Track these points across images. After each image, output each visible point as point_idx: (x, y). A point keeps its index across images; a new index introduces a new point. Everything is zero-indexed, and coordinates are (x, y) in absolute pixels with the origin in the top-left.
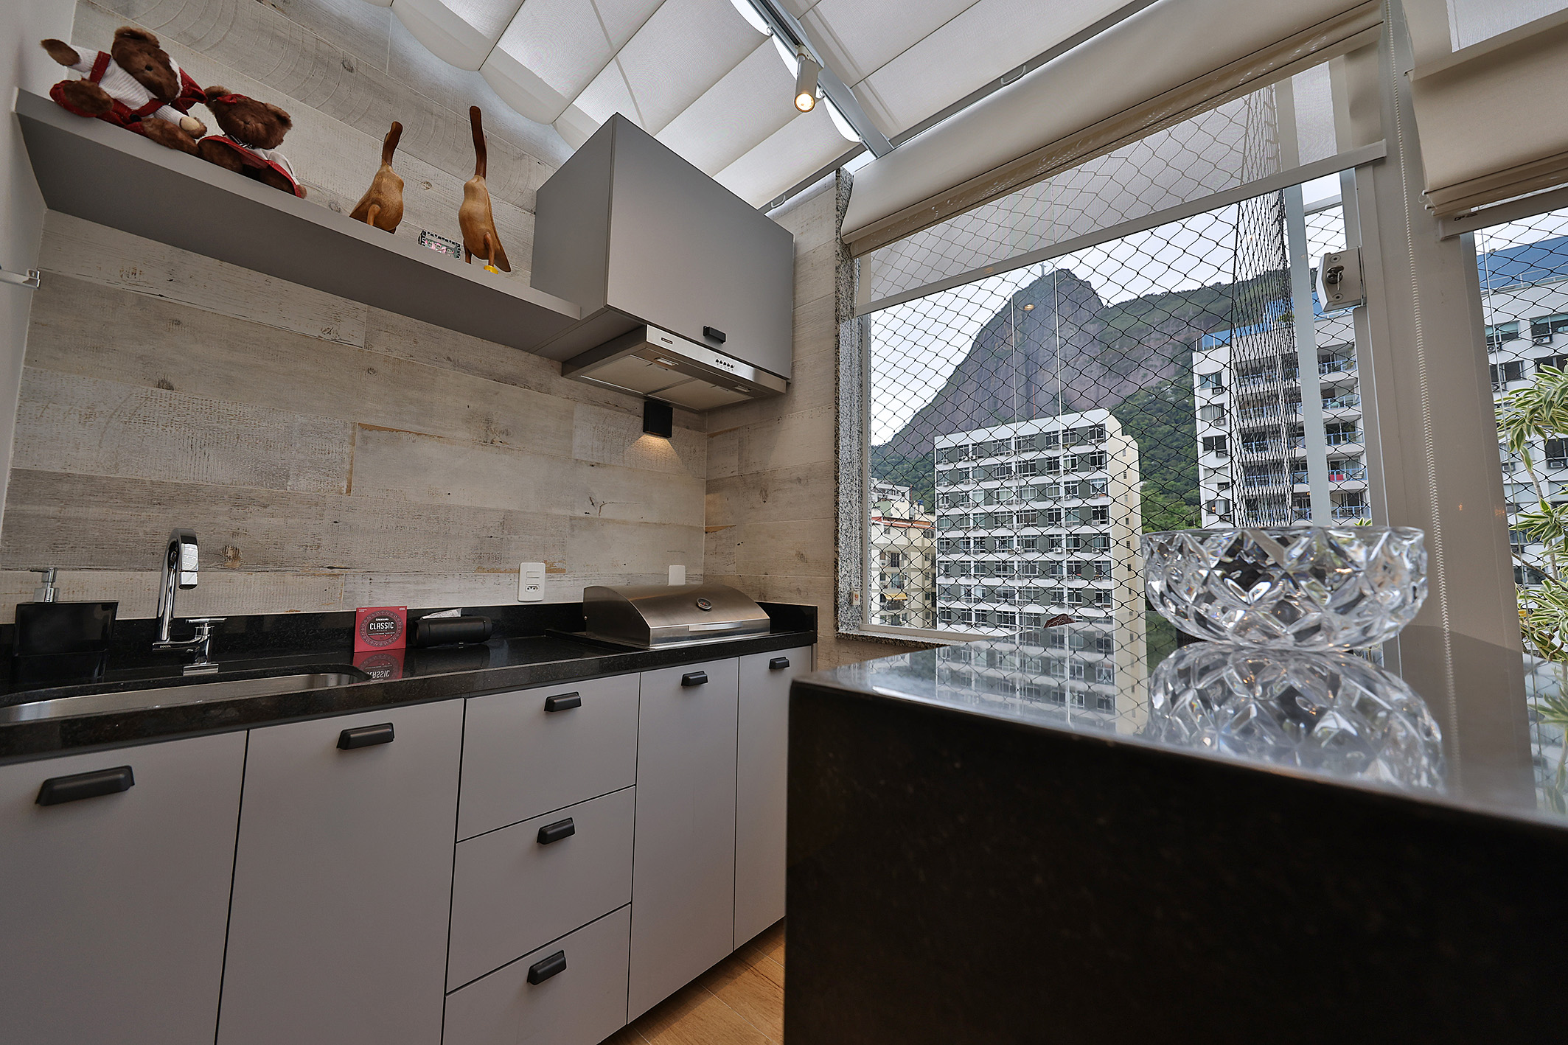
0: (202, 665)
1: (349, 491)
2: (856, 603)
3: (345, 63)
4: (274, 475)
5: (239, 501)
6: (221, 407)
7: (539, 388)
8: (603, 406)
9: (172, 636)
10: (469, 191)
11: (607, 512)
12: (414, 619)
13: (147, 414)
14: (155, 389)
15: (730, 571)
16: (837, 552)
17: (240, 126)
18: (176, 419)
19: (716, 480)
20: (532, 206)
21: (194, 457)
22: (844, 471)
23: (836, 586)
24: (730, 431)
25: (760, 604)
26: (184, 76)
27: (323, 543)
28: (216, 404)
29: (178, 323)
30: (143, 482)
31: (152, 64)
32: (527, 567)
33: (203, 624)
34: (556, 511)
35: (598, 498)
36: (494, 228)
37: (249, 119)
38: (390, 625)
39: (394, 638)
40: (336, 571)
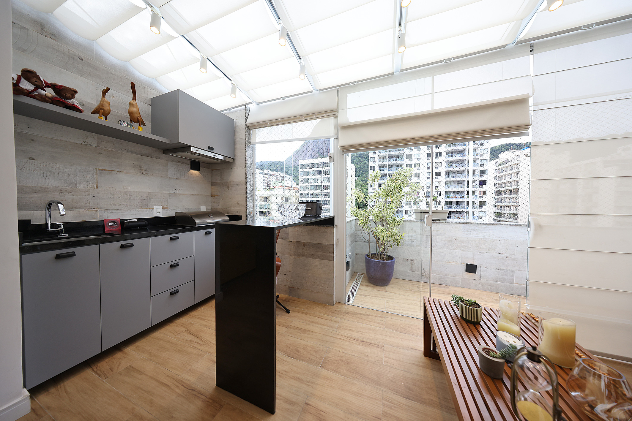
0: (62, 235)
1: (97, 188)
2: (252, 214)
3: (80, 58)
4: (72, 184)
5: (61, 191)
6: (52, 165)
7: (156, 157)
8: (177, 162)
9: (52, 227)
10: (131, 104)
11: (180, 192)
12: (123, 222)
13: (27, 167)
14: (29, 160)
15: (219, 207)
16: (246, 203)
17: (64, 95)
18: (37, 168)
19: (214, 183)
20: (150, 103)
21: (45, 179)
22: (248, 183)
23: (246, 211)
24: (218, 169)
25: (227, 215)
26: (45, 82)
27: (90, 202)
28: (50, 164)
29: (33, 140)
30: (29, 187)
31: (37, 80)
32: (156, 207)
33: (61, 224)
34: (164, 192)
35: (177, 188)
36: (140, 115)
37: (67, 94)
38: (115, 224)
39: (117, 227)
40: (96, 210)
